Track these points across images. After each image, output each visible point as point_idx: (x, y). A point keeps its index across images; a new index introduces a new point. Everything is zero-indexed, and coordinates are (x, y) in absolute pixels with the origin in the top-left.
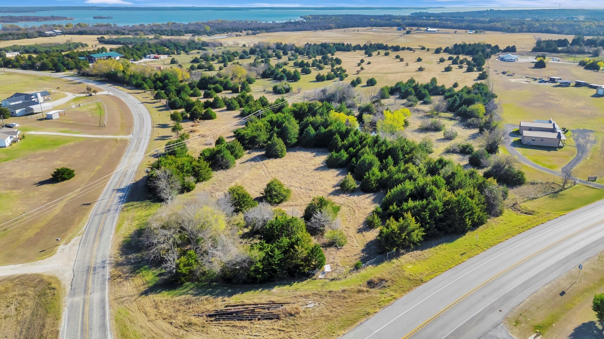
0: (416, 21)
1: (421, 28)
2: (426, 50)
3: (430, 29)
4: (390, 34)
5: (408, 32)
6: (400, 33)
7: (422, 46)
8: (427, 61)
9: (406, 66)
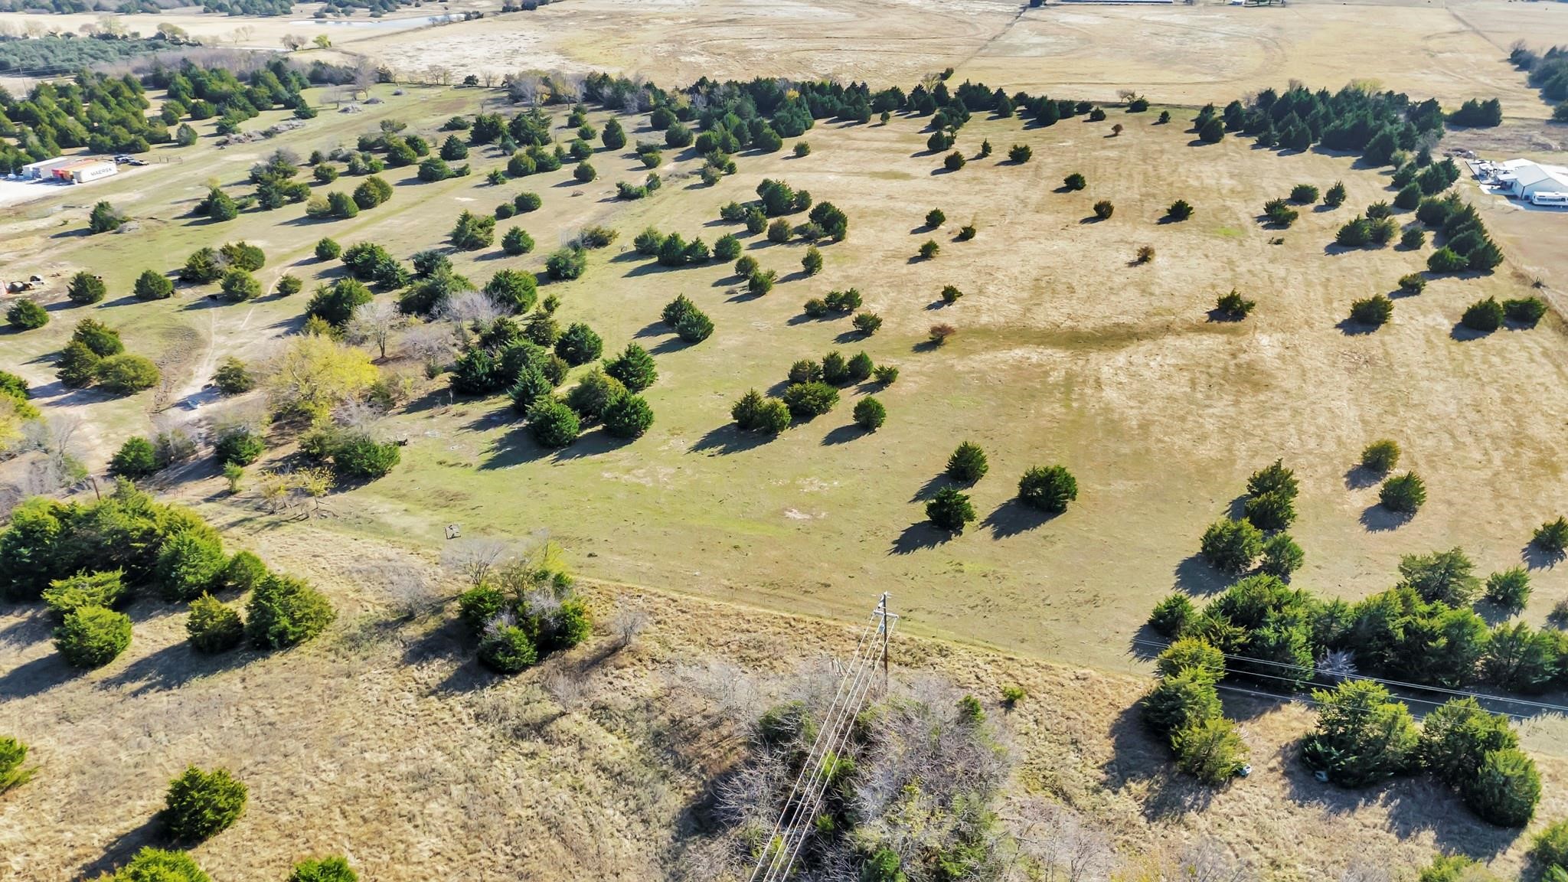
2: (1153, 115)
7: (1133, 95)
8: (1215, 216)
9: (1145, 266)
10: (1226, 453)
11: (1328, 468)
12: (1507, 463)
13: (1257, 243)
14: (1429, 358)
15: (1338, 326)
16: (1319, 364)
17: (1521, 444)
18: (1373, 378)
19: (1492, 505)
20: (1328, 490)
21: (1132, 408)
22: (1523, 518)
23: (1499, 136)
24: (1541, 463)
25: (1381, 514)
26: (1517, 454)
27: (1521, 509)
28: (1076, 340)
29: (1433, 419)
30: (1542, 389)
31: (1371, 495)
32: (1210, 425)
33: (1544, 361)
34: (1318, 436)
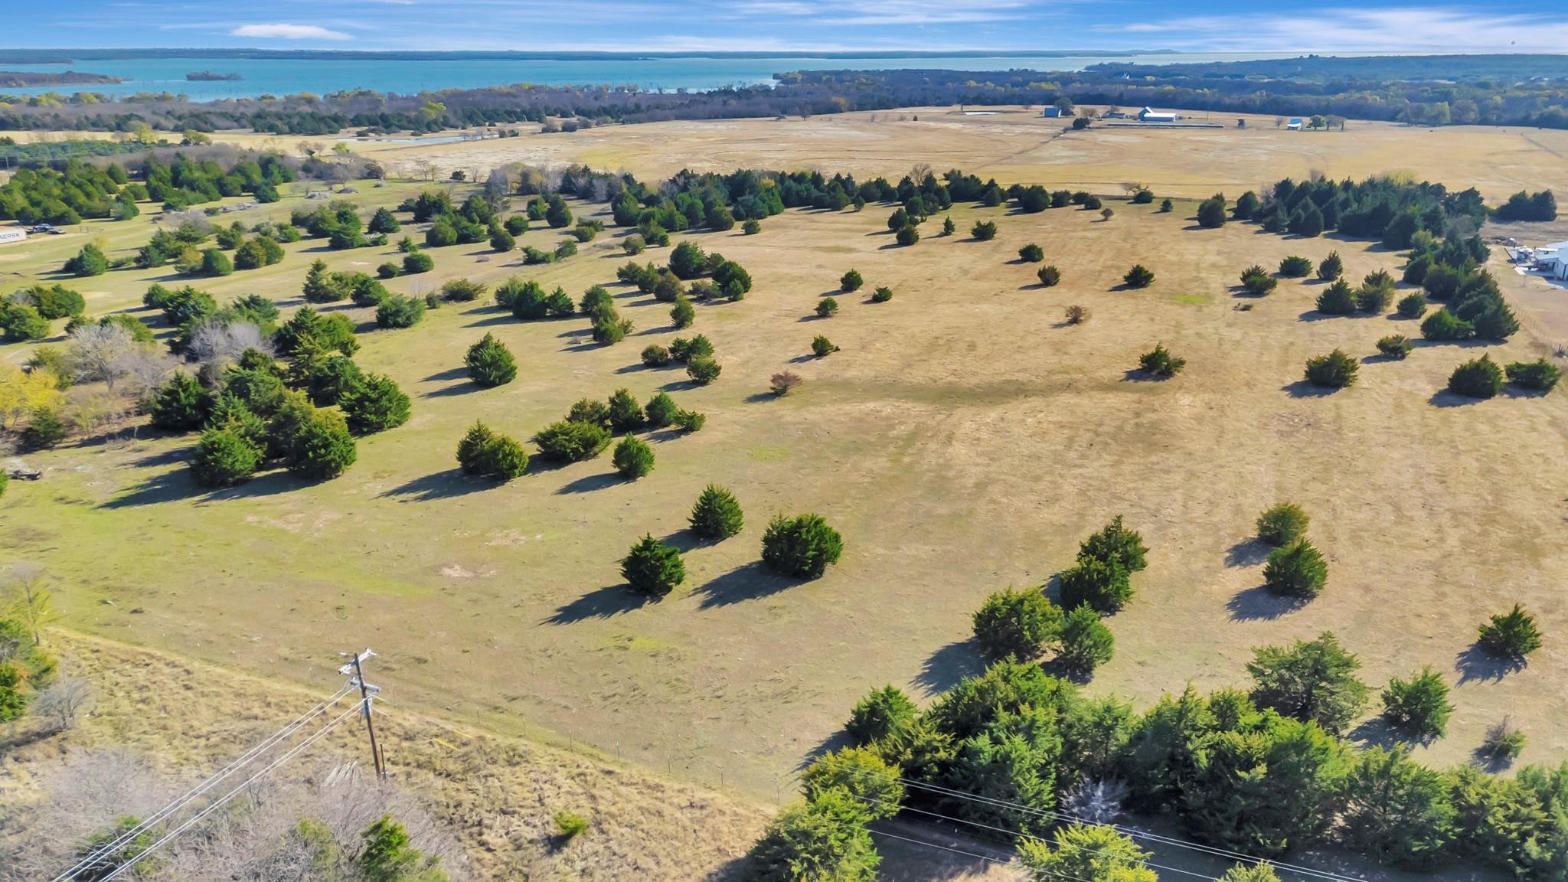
0: (1101, 89)
1: (1123, 110)
2: (1156, 205)
3: (1152, 113)
4: (1018, 130)
5: (1080, 125)
6: (1052, 125)
7: (1138, 187)
8: (1180, 285)
9: (1074, 327)
10: (1075, 519)
11: (1210, 540)
12: (1466, 543)
13: (1220, 309)
14: (1393, 424)
15: (1285, 389)
16: (1246, 426)
17: (1493, 521)
18: (1311, 442)
19: (1431, 594)
20: (1197, 565)
21: (978, 465)
22: (1472, 612)
23: (1552, 229)
24: (1517, 545)
25: (1261, 598)
26: (1484, 534)
27: (1473, 600)
28: (950, 396)
29: (1376, 488)
30: (1539, 460)
31: (1253, 575)
32: (1068, 487)
33: (1549, 430)
34: (1211, 503)
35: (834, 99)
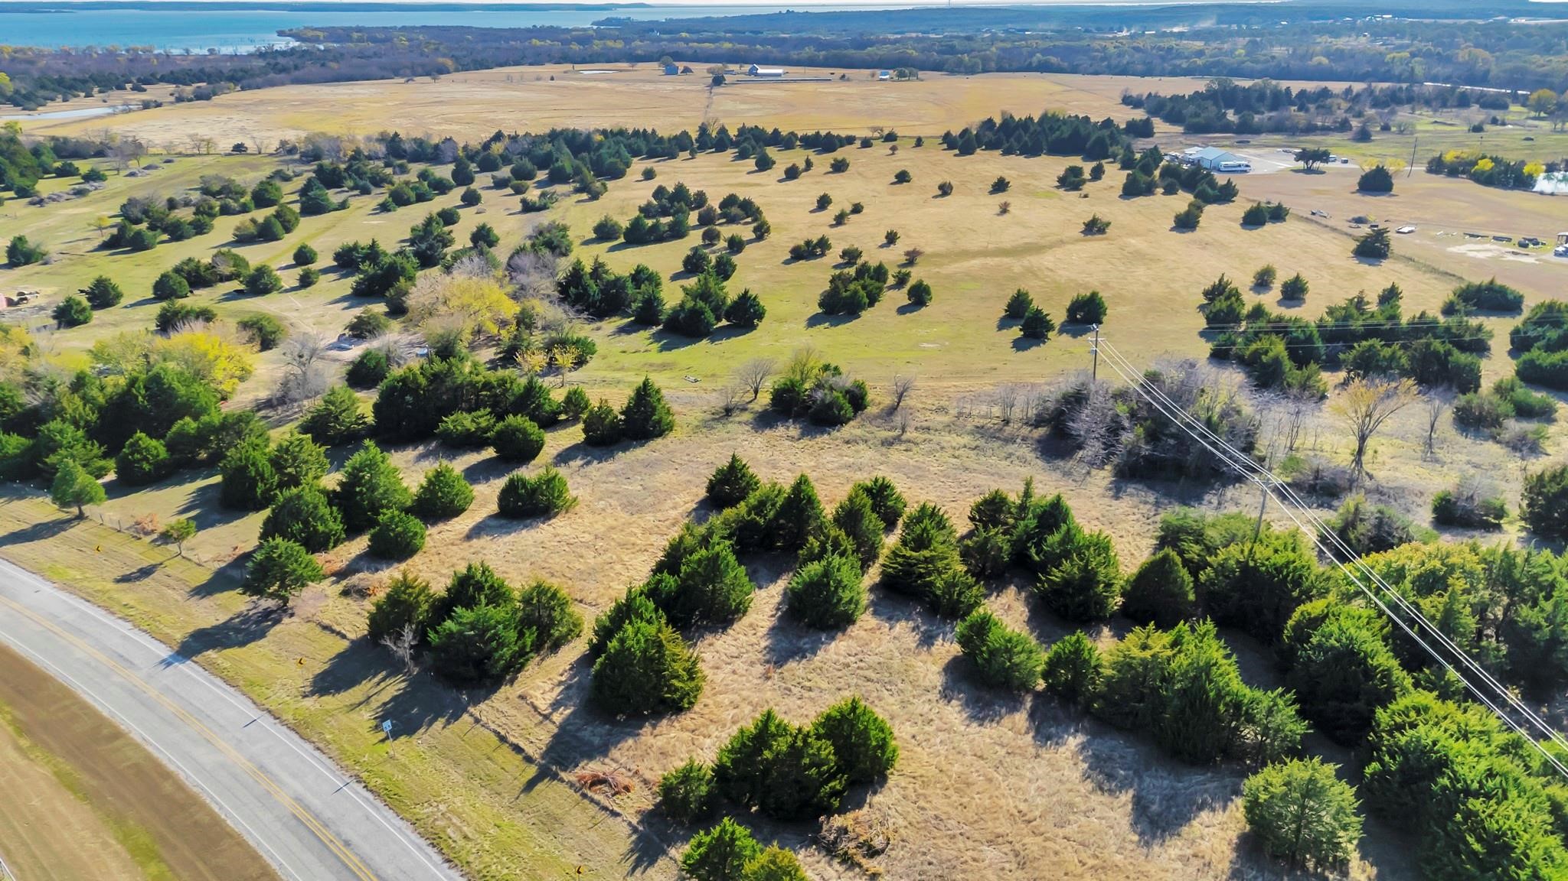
2: (858, 143)
3: (761, 70)
5: (718, 81)
7: (882, 130)
8: (1024, 188)
13: (1072, 198)
15: (1171, 230)
16: (1180, 248)
18: (1218, 250)
25: (1287, 302)
31: (1273, 295)
35: (441, 60)
